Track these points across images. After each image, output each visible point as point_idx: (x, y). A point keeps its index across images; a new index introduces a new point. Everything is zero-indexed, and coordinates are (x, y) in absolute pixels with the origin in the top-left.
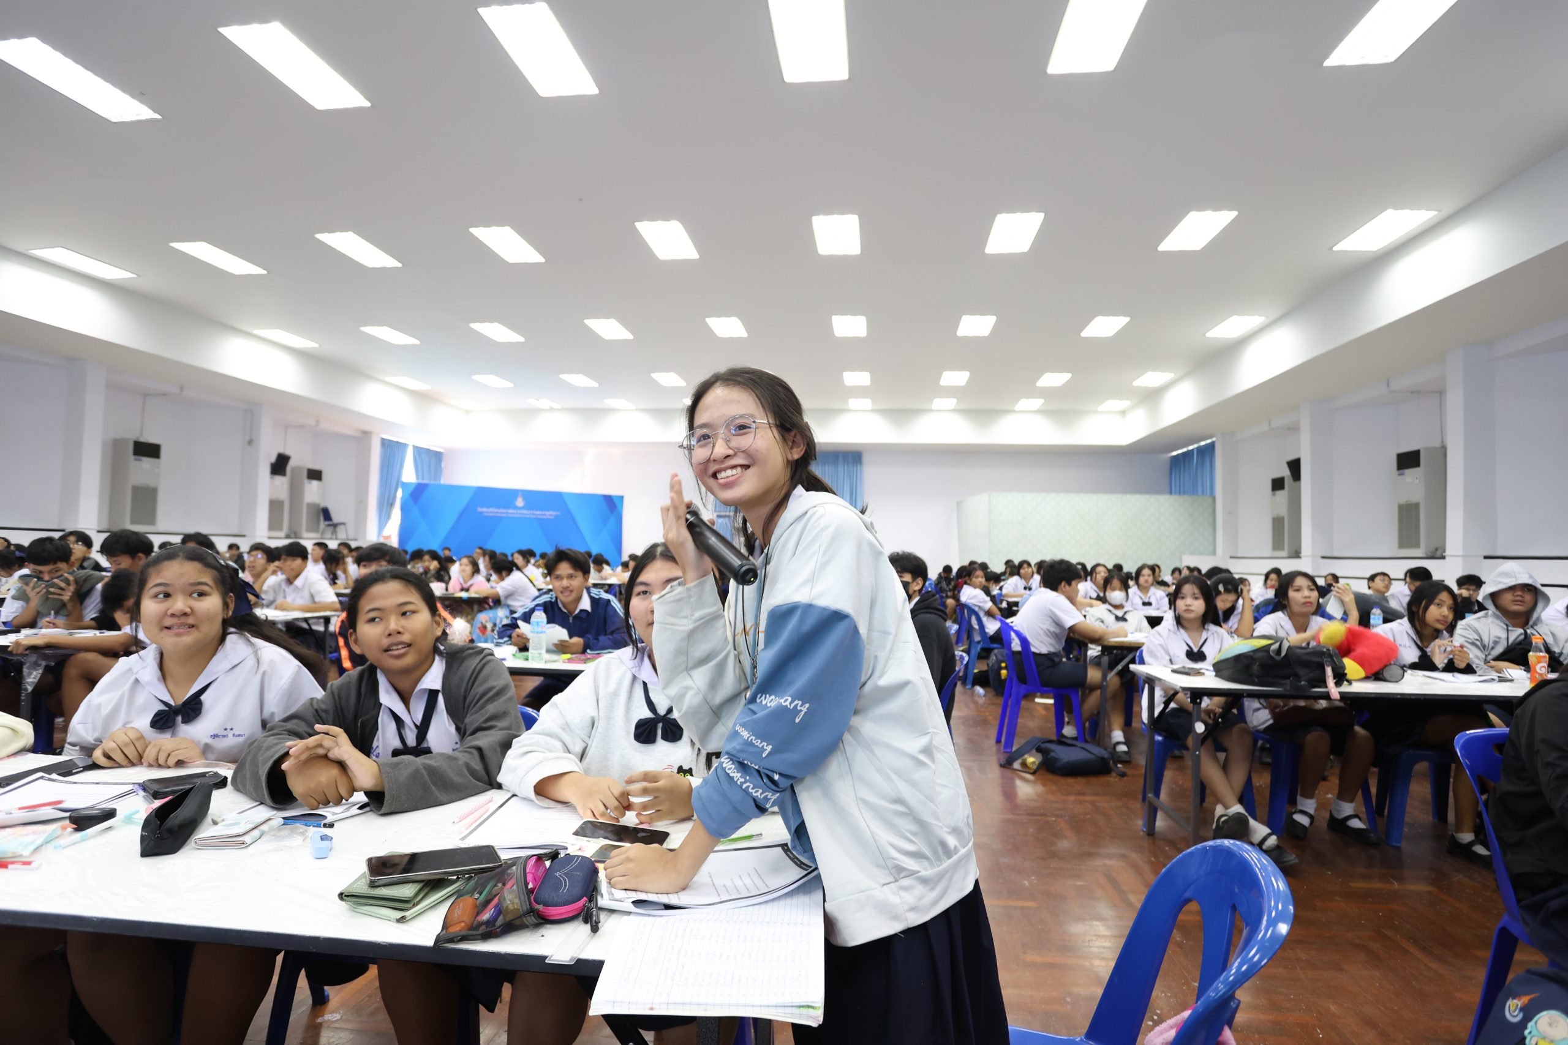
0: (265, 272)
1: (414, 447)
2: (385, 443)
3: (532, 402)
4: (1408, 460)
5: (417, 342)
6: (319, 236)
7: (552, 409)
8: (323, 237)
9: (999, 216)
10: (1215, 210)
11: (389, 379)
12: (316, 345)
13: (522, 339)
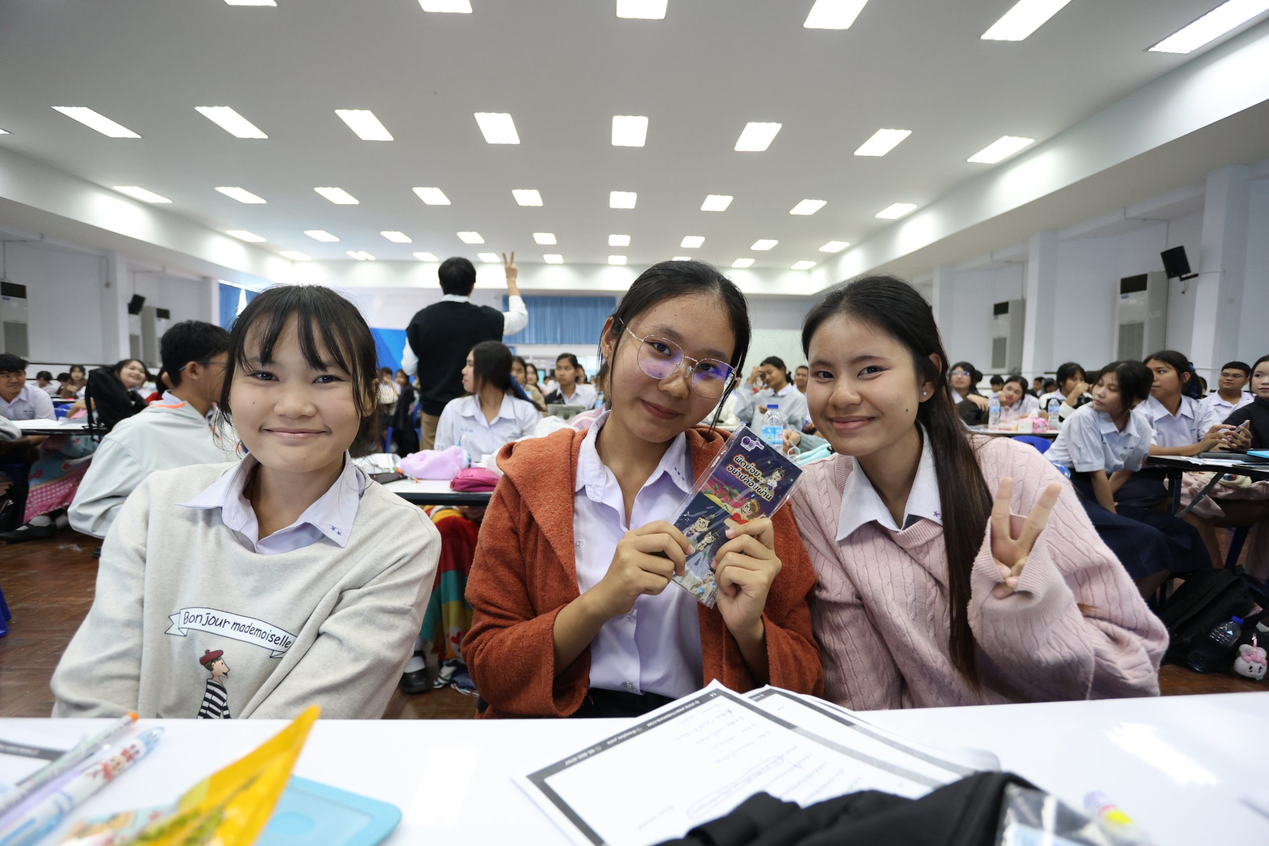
0: (139, 137)
1: (247, 291)
2: (223, 288)
3: (351, 254)
4: (1001, 309)
5: (264, 202)
6: (198, 109)
7: (367, 260)
8: (203, 110)
9: (749, 124)
10: (896, 129)
11: (230, 232)
12: (170, 202)
13: (356, 202)
